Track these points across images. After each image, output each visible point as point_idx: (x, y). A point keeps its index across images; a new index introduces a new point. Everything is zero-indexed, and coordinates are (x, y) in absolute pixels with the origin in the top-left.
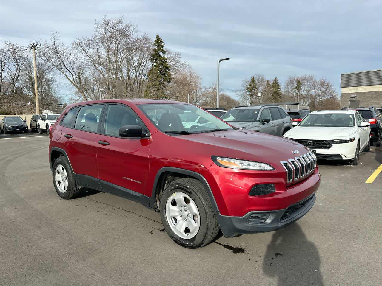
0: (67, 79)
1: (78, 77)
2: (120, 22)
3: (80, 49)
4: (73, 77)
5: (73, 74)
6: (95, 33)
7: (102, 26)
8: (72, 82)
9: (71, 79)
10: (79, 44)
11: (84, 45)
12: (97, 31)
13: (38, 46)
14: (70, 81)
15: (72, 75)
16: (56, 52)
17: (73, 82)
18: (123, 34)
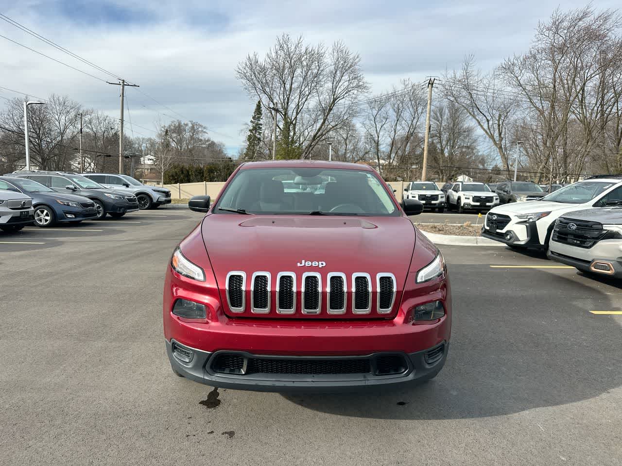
0: (479, 127)
1: (497, 122)
2: (585, 15)
3: (508, 76)
4: (488, 124)
5: (489, 118)
6: (534, 44)
7: (549, 29)
8: (486, 132)
9: (486, 127)
10: (508, 68)
11: (516, 69)
12: (538, 41)
13: (435, 81)
14: (484, 130)
15: (488, 121)
16: (467, 87)
17: (488, 131)
18: (593, 35)
